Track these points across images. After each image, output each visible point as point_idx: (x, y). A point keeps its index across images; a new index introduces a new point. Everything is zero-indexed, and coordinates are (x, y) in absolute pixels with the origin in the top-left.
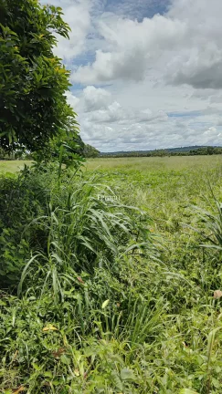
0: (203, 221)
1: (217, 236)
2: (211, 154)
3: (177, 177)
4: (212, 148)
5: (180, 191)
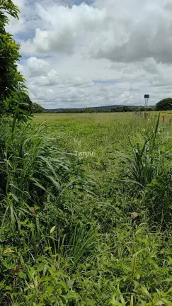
0: (123, 162)
1: (133, 174)
2: (126, 111)
3: (103, 129)
4: (127, 107)
5: (105, 139)
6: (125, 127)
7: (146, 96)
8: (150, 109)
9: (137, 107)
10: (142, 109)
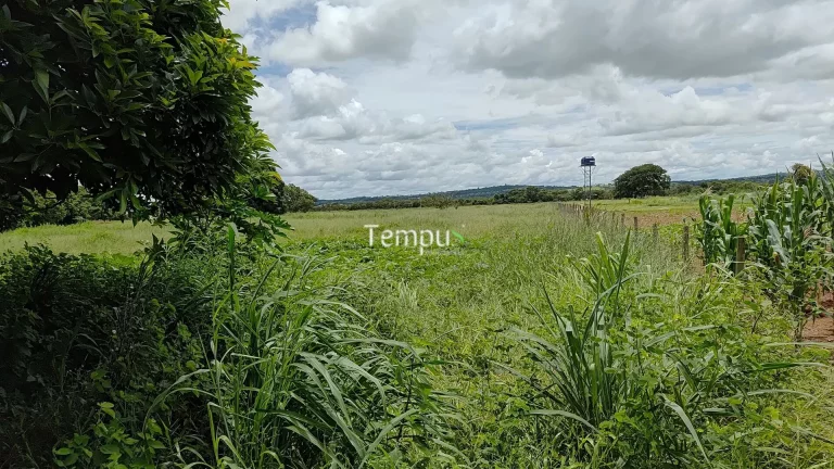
0: (535, 358)
1: (563, 389)
2: (535, 201)
3: (476, 252)
4: (536, 189)
5: (484, 285)
6: (535, 247)
7: (588, 162)
8: (598, 195)
9: (564, 190)
10: (579, 195)
